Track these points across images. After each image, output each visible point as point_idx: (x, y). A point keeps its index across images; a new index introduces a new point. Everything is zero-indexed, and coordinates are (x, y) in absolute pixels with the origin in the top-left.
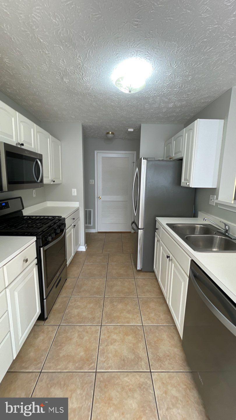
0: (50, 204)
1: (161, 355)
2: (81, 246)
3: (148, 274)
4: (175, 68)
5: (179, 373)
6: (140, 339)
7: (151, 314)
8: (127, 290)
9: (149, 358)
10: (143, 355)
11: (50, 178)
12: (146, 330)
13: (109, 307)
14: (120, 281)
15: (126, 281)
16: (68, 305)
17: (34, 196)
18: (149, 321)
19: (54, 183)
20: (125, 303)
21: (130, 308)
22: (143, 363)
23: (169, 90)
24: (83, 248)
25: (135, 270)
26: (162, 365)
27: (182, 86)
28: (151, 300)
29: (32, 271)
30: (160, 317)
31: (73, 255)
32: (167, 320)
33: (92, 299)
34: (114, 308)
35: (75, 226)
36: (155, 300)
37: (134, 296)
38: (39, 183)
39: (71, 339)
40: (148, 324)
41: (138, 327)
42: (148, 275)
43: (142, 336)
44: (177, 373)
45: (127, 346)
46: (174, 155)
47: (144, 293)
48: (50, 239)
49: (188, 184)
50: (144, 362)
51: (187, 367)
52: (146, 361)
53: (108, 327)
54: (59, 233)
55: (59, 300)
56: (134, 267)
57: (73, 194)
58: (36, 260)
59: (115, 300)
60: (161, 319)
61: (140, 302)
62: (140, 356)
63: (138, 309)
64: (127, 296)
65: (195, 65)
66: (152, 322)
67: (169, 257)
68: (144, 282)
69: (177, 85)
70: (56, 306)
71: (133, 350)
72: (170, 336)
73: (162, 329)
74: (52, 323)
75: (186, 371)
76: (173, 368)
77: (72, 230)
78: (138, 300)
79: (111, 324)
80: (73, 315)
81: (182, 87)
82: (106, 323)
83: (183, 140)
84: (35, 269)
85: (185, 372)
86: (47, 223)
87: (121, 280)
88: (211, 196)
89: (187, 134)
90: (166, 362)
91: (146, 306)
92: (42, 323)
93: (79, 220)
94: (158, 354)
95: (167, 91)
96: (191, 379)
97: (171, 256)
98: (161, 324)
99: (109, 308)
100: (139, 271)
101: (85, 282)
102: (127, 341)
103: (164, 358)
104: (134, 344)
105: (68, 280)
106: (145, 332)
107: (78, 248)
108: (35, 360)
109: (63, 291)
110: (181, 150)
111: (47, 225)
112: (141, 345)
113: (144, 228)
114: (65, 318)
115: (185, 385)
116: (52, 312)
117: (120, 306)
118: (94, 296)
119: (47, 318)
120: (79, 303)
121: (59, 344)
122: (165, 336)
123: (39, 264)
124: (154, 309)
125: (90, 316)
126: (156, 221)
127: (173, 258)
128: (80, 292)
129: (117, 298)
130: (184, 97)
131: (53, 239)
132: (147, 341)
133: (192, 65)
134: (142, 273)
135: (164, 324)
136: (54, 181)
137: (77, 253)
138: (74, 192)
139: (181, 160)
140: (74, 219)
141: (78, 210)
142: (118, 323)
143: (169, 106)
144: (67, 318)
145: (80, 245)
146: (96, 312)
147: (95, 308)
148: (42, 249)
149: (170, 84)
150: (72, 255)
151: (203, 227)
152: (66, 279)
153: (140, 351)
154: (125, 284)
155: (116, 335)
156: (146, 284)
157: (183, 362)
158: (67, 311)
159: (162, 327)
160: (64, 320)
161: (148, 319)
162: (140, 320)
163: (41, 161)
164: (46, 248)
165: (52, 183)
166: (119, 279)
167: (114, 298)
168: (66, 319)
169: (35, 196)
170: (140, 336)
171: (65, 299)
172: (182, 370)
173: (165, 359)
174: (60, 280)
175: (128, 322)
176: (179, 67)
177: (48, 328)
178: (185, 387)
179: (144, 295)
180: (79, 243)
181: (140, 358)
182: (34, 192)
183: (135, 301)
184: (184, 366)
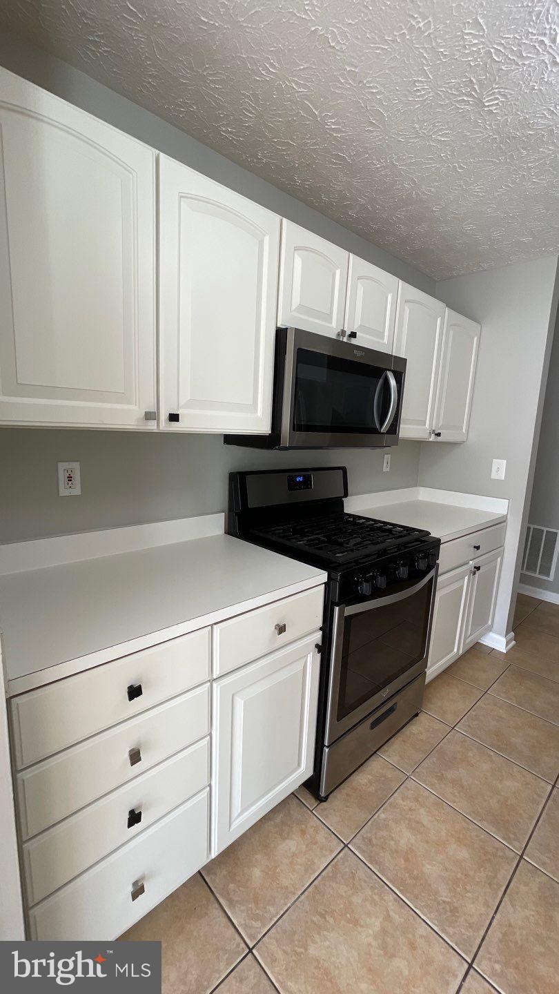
0: (424, 494)
2: (495, 632)
11: (427, 426)
13: (525, 912)
16: (392, 799)
17: (386, 469)
19: (439, 439)
24: (498, 641)
29: (303, 660)
31: (457, 650)
33: (473, 834)
35: (478, 568)
38: (383, 433)
39: (356, 923)
48: (366, 588)
54: (402, 580)
55: (375, 766)
57: (494, 476)
58: (319, 634)
70: (362, 779)
74: (333, 821)
77: (466, 578)
80: (392, 843)
84: (310, 657)
86: (378, 543)
92: (310, 801)
93: (502, 554)
101: (470, 754)
105: (422, 717)
107: (483, 635)
108: (256, 900)
109: (396, 745)
111: (379, 547)
114: (369, 835)
116: (345, 789)
118: (484, 825)
119: (326, 799)
120: (423, 815)
121: (321, 909)
123: (324, 649)
125: (445, 896)
128: (441, 778)
131: (377, 593)
136: (439, 435)
137: (476, 650)
138: (499, 469)
140: (478, 548)
141: (500, 522)
144: (374, 841)
145: (490, 629)
146: (469, 895)
147: (471, 873)
148: (337, 609)
150: (455, 650)
152: (417, 715)
158: (383, 816)
160: (364, 839)
163: (400, 377)
164: (350, 610)
165: (432, 438)
168: (370, 840)
169: (388, 470)
171: (389, 774)
174: (391, 710)
177: (316, 830)
180: (490, 623)
182: (386, 459)
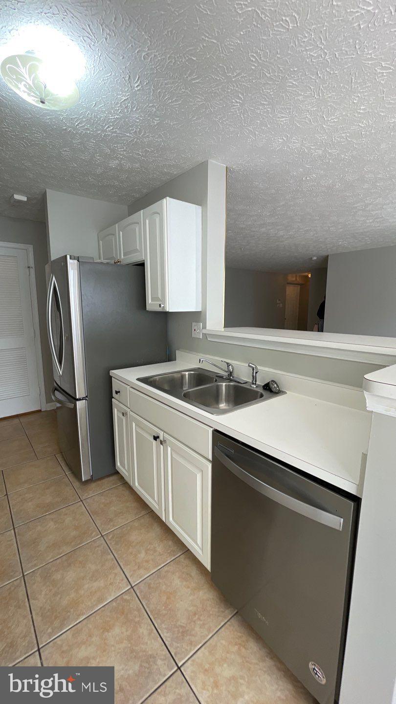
1: (183, 621)
3: (105, 481)
4: (136, 89)
5: (220, 631)
6: (137, 619)
7: (139, 555)
8: (74, 533)
9: (166, 643)
10: (154, 646)
12: (141, 592)
13: (43, 593)
14: (52, 519)
15: (66, 514)
18: (142, 571)
20: (80, 562)
21: (93, 567)
22: (159, 662)
23: (115, 132)
25: (76, 484)
26: (193, 639)
27: (140, 132)
28: (129, 528)
30: (155, 551)
32: (169, 551)
34: (58, 589)
36: (136, 524)
37: (93, 538)
40: (140, 578)
41: (126, 597)
42: (108, 483)
43: (139, 610)
44: (218, 633)
45: (118, 653)
46: (122, 257)
47: (111, 520)
49: (162, 306)
50: (161, 659)
51: (227, 611)
52: (164, 653)
53: (58, 641)
56: (72, 478)
59: (53, 569)
60: (160, 555)
61: (110, 544)
62: (150, 653)
63: (112, 560)
64: (80, 544)
65: (169, 99)
66: (147, 569)
67: (158, 437)
68: (103, 501)
69: (132, 126)
71: (132, 651)
72: (184, 576)
73: (167, 572)
75: (228, 619)
76: (209, 630)
78: (104, 542)
79: (61, 630)
81: (140, 134)
82: (50, 635)
83: (140, 229)
85: (228, 621)
87: (52, 516)
88: (194, 324)
89: (147, 221)
90: (196, 629)
91: (124, 545)
94: (179, 623)
95: (113, 133)
96: (239, 626)
97: (161, 434)
98: (163, 563)
99: (46, 595)
100: (87, 482)
102: (112, 643)
103: (189, 623)
104: (129, 638)
106: (140, 598)
110: (138, 248)
112: (144, 629)
113: (87, 397)
115: (236, 644)
117: (71, 575)
122: (177, 582)
124: (140, 543)
126: (111, 377)
127: (166, 436)
129: (58, 561)
130: (139, 154)
132: (151, 612)
133: (164, 97)
134: (93, 485)
135: (167, 560)
139: (142, 265)
142: (79, 615)
143: (110, 165)
146: (13, 627)
149: (121, 119)
151: (194, 374)
153: (147, 643)
154: (64, 521)
155: (83, 647)
156: (108, 502)
157: (219, 608)
159: (166, 568)
161: (137, 567)
162: (122, 580)
166: (47, 517)
167: (50, 565)
170: (135, 612)
172: (222, 621)
173: (192, 623)
175: (100, 600)
176: (143, 90)
178: (236, 647)
179: (114, 526)
181: (151, 656)
183: (98, 546)
184: (223, 612)
